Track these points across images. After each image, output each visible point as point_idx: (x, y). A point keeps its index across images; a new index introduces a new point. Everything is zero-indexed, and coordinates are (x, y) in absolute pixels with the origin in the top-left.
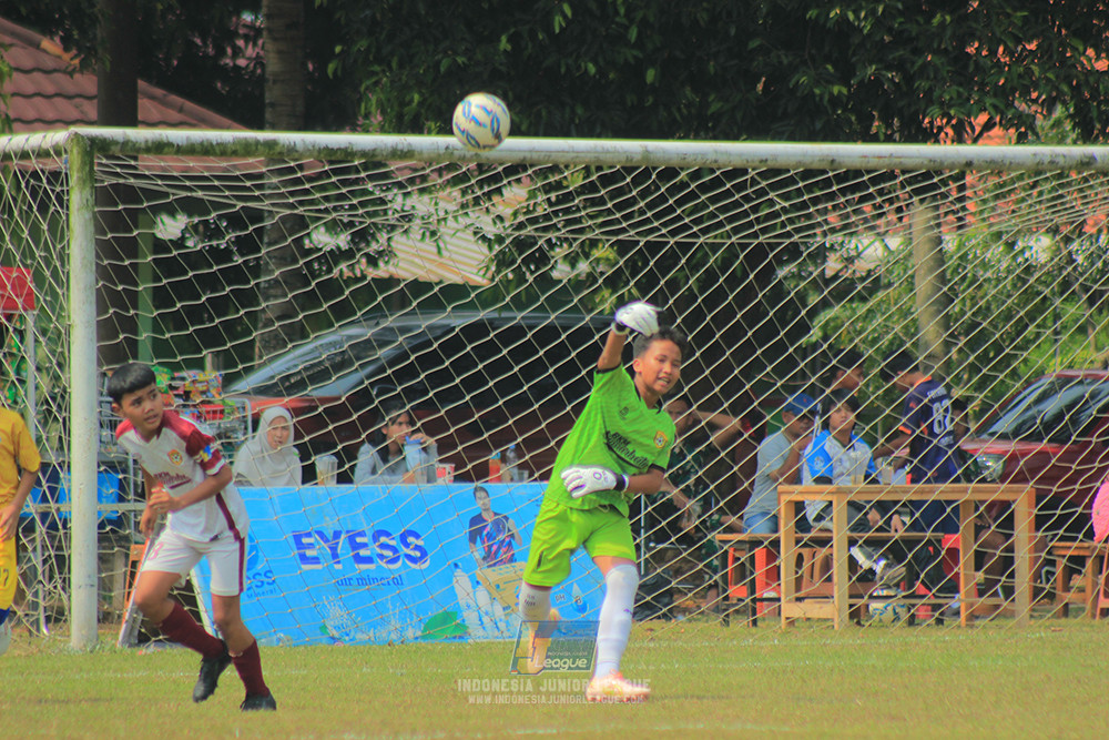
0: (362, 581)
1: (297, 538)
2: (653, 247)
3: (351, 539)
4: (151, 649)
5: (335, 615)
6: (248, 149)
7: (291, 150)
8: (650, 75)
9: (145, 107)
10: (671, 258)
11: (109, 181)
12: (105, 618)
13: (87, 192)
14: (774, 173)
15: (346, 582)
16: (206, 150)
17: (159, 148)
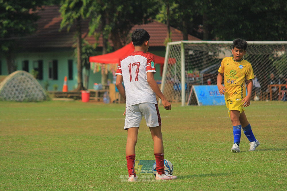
0: (218, 97)
1: (210, 92)
2: (254, 55)
3: (216, 92)
4: (192, 106)
5: (214, 101)
6: (203, 43)
7: (209, 44)
8: (252, 33)
9: (189, 38)
10: (257, 56)
11: (186, 48)
12: (186, 101)
13: (184, 49)
14: (270, 45)
15: (215, 98)
16: (198, 44)
17: (192, 44)
